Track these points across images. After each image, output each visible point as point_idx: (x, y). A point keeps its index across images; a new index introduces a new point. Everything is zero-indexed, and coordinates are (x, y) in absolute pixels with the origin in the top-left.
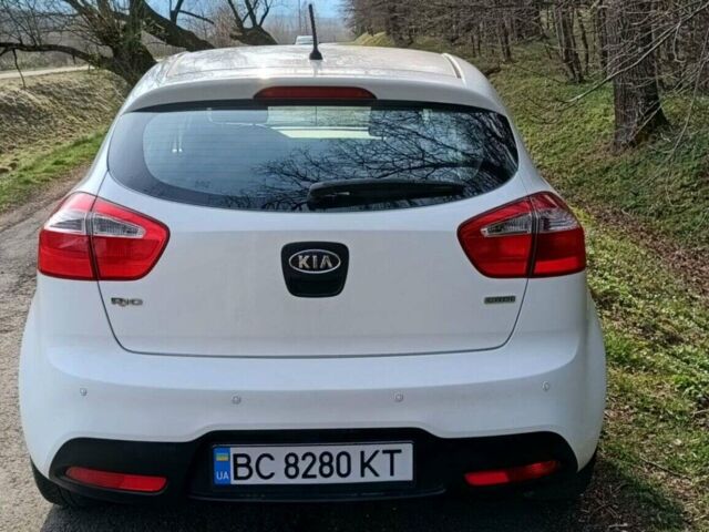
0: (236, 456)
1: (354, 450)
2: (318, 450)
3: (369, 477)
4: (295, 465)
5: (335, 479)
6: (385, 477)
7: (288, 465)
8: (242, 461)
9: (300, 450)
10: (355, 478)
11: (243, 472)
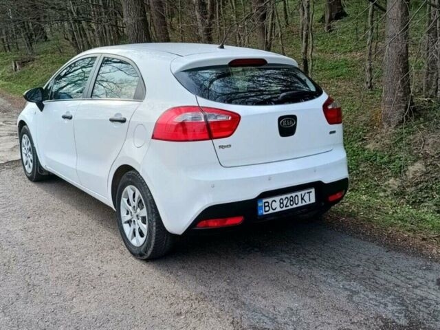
0: (265, 203)
1: (299, 194)
2: (289, 196)
3: (304, 204)
4: (282, 203)
5: (295, 206)
6: (308, 203)
7: (281, 203)
8: (267, 204)
9: (284, 197)
10: (300, 205)
11: (267, 209)
